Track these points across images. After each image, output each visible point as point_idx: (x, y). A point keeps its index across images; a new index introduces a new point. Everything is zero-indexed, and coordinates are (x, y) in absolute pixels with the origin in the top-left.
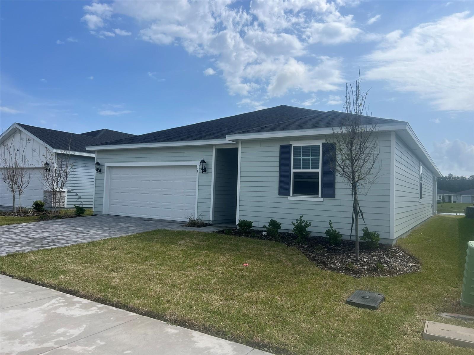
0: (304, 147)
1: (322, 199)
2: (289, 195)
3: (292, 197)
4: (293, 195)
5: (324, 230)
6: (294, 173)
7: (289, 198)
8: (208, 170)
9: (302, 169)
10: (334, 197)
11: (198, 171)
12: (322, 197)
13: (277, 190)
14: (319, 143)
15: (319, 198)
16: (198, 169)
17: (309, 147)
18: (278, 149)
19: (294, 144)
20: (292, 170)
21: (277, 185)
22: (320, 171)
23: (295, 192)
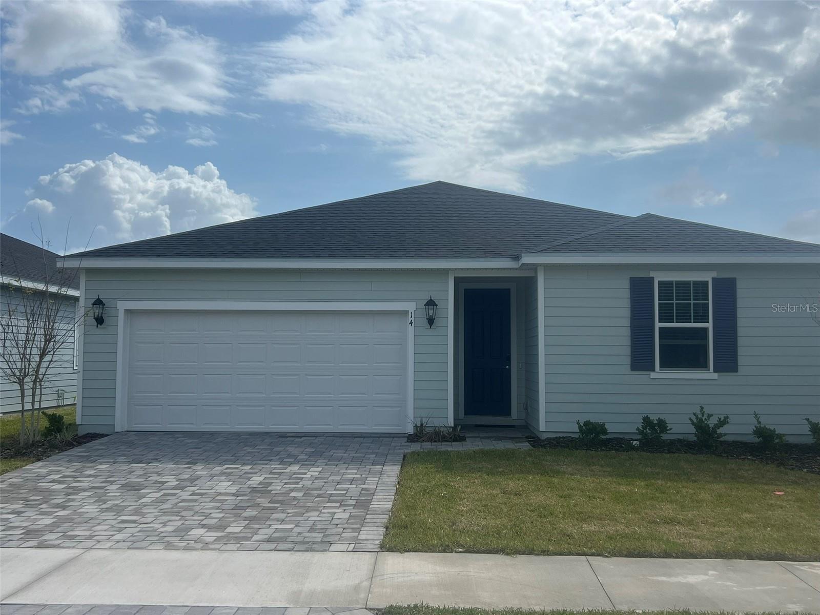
0: (678, 283)
1: (715, 376)
2: (653, 370)
3: (659, 374)
4: (660, 370)
5: (750, 429)
6: (660, 328)
7: (653, 375)
8: (437, 322)
9: (676, 322)
10: (737, 371)
11: (411, 323)
12: (715, 371)
13: (627, 361)
14: (707, 277)
15: (710, 375)
16: (413, 319)
17: (687, 283)
18: (626, 284)
19: (659, 277)
20: (658, 325)
21: (627, 351)
22: (710, 325)
23: (663, 365)
